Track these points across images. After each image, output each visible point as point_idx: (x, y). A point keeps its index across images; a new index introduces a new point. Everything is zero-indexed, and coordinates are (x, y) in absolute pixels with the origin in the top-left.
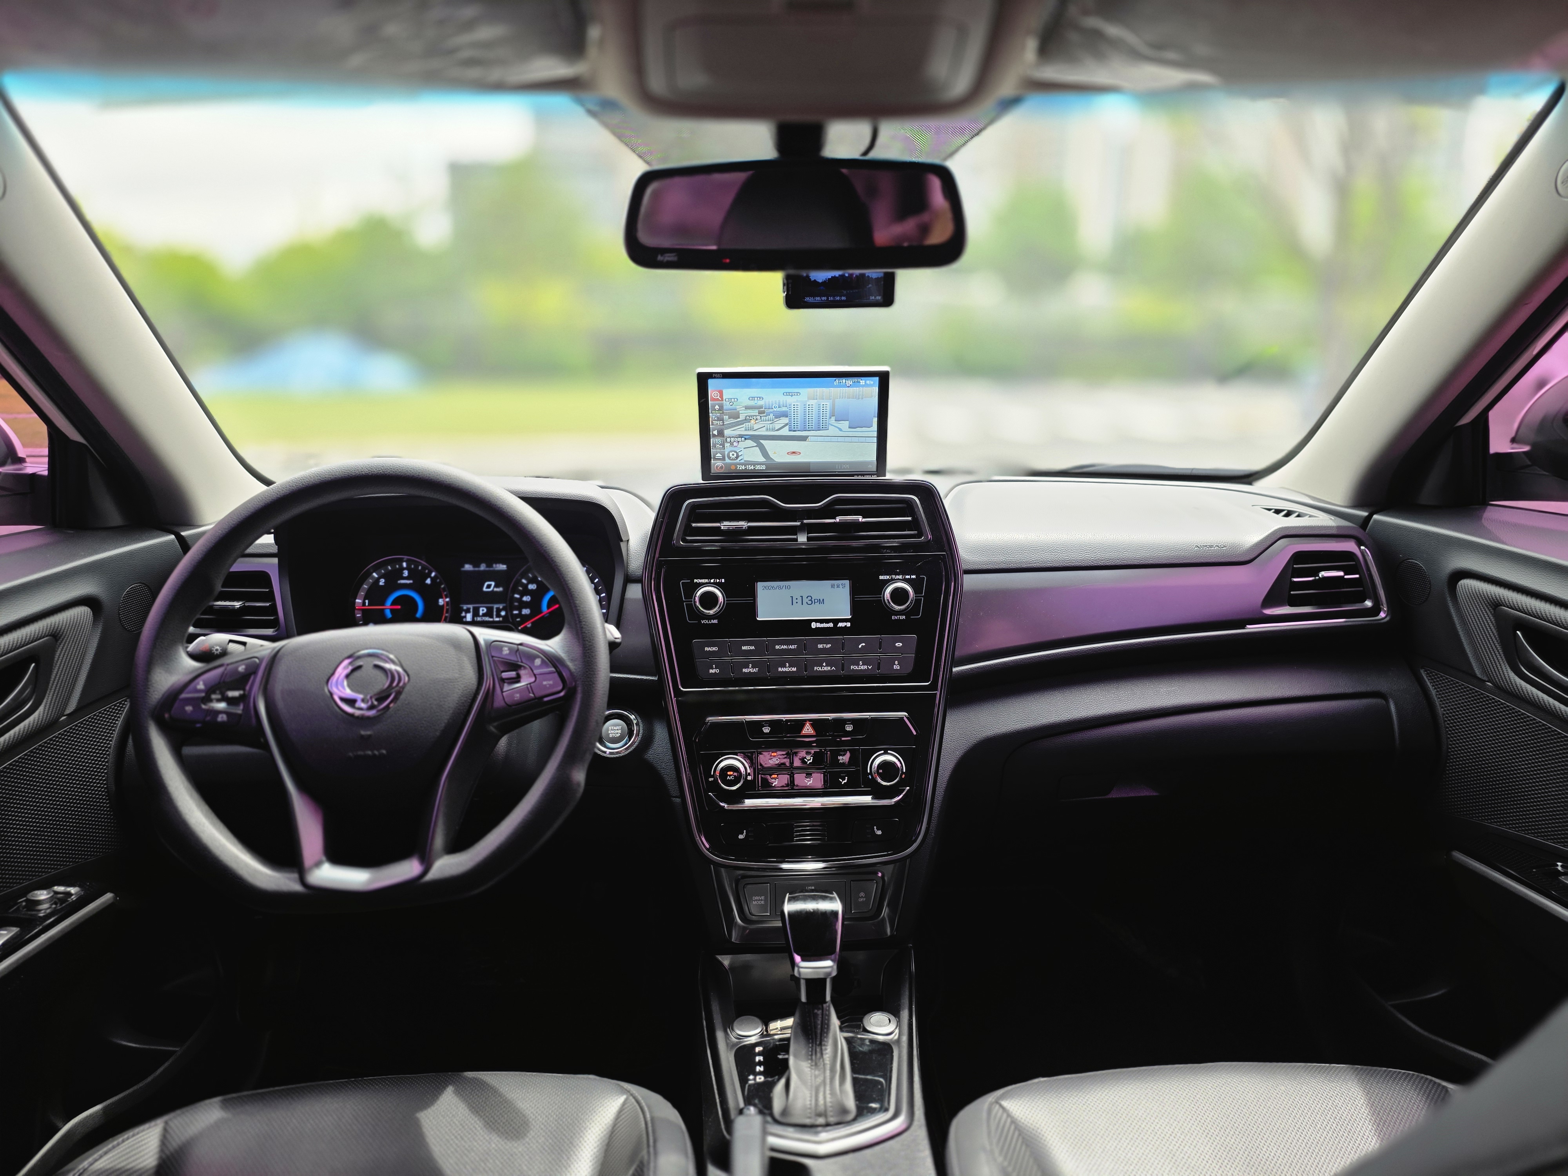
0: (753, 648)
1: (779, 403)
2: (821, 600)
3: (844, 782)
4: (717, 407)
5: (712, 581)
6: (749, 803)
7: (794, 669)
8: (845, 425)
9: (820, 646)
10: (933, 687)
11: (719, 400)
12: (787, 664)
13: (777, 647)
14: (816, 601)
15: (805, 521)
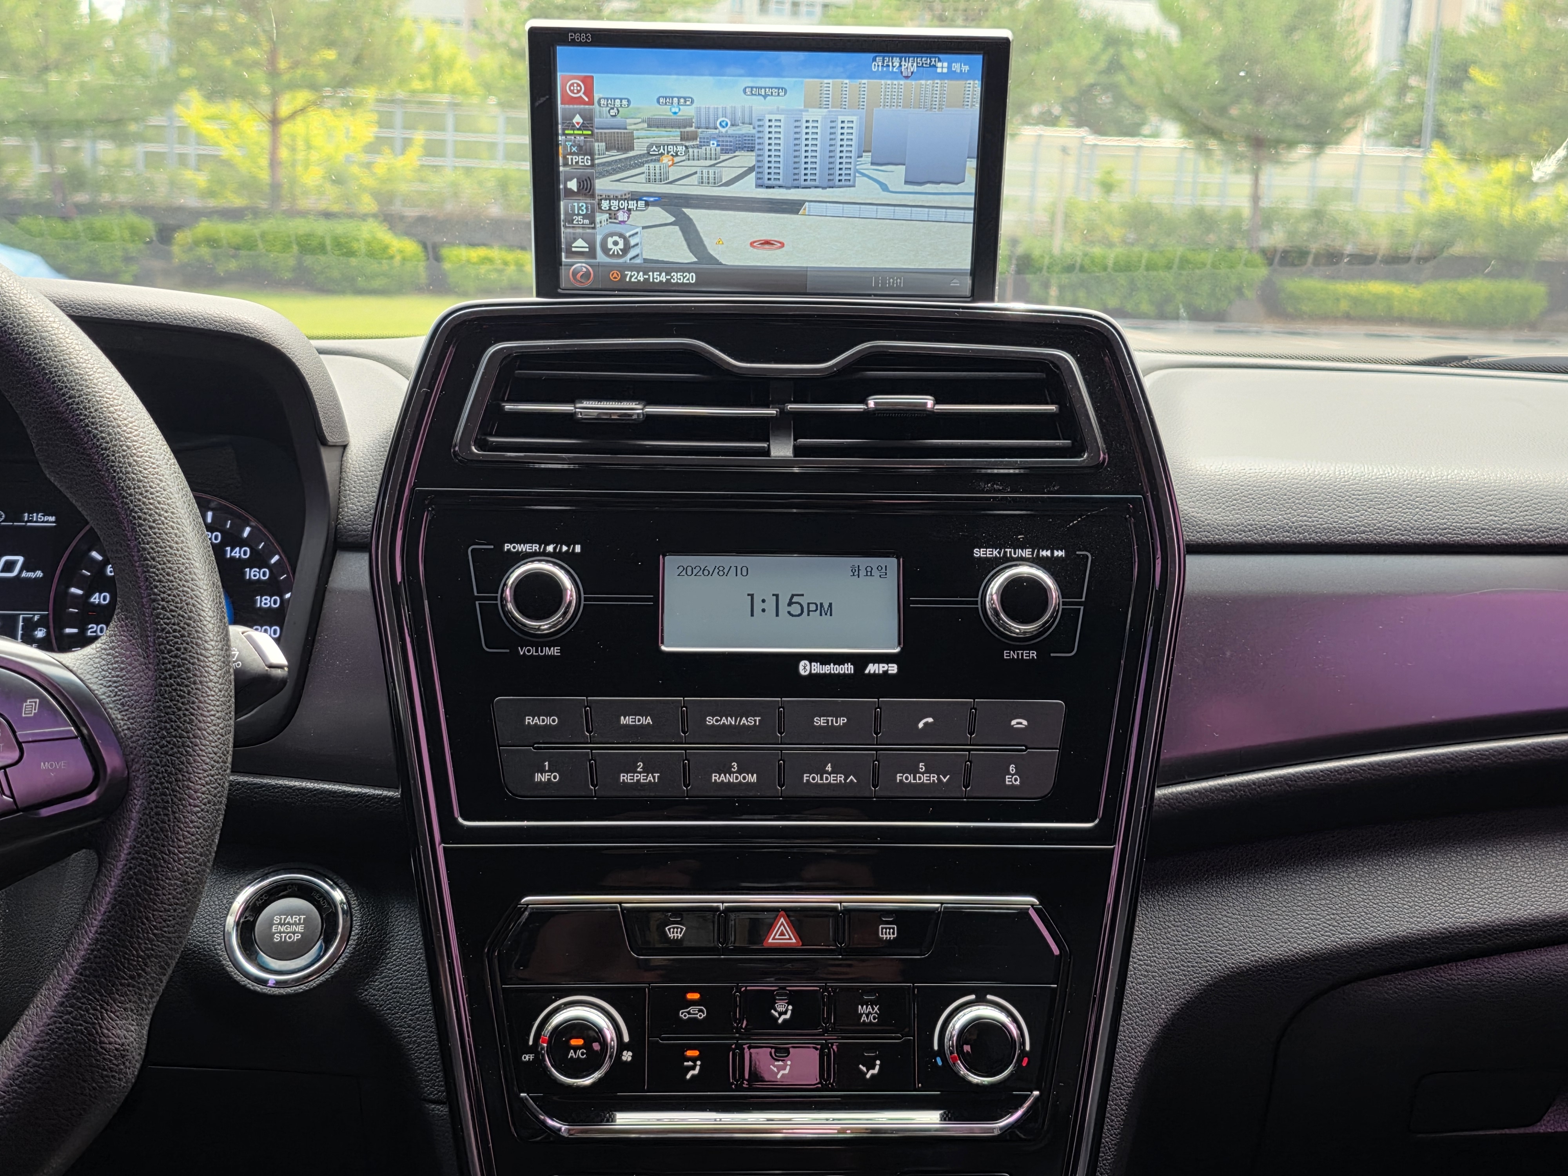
0: (649, 720)
1: (734, 113)
2: (826, 606)
3: (871, 1072)
4: (578, 119)
5: (550, 548)
6: (626, 1120)
7: (752, 778)
8: (895, 175)
9: (820, 721)
10: (1105, 833)
11: (585, 103)
12: (735, 764)
13: (710, 721)
14: (813, 607)
15: (790, 406)
